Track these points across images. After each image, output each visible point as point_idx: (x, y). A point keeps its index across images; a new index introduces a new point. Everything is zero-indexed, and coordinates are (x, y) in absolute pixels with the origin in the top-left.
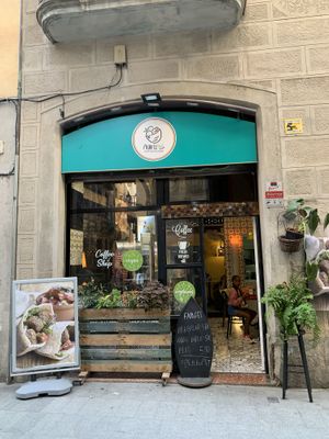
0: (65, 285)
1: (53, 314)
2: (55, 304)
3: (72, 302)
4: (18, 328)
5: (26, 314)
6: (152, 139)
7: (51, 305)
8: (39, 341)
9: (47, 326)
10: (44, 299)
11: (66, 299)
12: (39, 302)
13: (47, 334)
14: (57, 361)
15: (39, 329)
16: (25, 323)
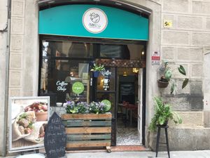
0: (42, 101)
1: (35, 117)
2: (36, 111)
3: (46, 111)
4: (13, 125)
5: (18, 117)
6: (94, 20)
7: (34, 112)
8: (26, 132)
9: (31, 124)
10: (30, 109)
11: (43, 108)
12: (26, 110)
13: (31, 128)
14: (36, 143)
15: (26, 126)
16: (17, 123)
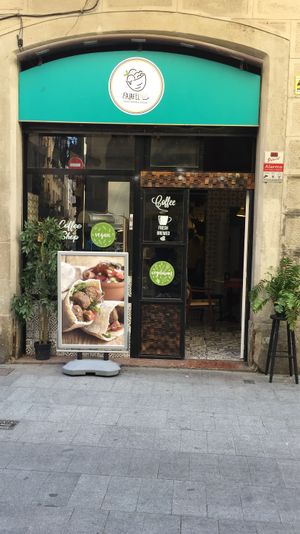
0: (114, 261)
1: (100, 291)
2: (103, 281)
3: (121, 280)
4: (63, 302)
5: (72, 288)
7: (99, 281)
8: (86, 318)
9: (94, 303)
10: (92, 275)
11: (115, 276)
12: (86, 277)
13: (94, 312)
14: (104, 342)
15: (86, 305)
16: (71, 299)
